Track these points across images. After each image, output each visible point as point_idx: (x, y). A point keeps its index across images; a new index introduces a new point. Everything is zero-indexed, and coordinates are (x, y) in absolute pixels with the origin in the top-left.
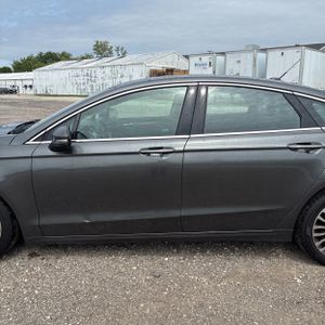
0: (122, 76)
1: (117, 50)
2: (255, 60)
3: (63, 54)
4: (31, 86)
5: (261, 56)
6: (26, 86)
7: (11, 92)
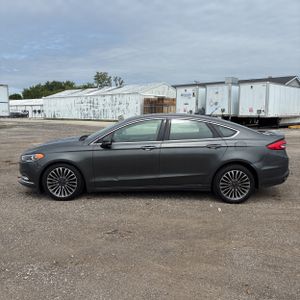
0: (120, 104)
1: (115, 80)
2: (230, 92)
3: (68, 83)
4: (39, 111)
5: (235, 88)
6: (35, 111)
7: (23, 116)
